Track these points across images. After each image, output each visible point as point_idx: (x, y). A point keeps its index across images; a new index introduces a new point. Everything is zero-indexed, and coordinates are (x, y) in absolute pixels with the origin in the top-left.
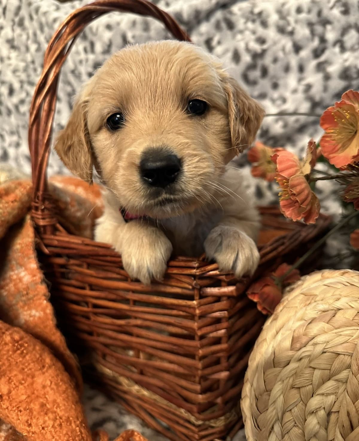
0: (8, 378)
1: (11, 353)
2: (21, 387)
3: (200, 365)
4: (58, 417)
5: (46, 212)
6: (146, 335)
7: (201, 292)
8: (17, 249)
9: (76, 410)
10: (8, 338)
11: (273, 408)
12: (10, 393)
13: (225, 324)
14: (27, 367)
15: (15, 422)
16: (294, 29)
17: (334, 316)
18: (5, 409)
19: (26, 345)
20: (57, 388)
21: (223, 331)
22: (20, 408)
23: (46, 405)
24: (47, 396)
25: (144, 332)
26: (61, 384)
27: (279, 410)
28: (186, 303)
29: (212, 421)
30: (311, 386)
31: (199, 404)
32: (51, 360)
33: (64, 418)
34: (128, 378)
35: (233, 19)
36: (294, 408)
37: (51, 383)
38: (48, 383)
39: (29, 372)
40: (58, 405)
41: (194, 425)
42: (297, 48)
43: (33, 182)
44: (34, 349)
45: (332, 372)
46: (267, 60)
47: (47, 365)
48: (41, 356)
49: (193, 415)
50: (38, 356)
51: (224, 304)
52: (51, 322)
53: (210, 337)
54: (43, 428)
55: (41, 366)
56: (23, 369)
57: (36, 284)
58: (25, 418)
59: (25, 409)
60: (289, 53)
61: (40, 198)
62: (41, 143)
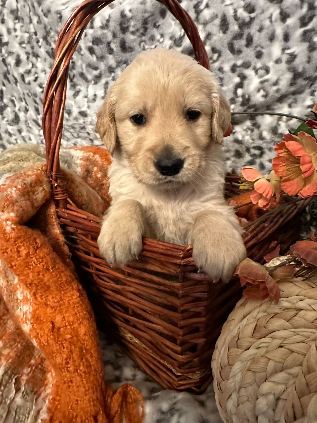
3: (181, 332)
5: (59, 189)
7: (185, 276)
21: (202, 308)
28: (171, 284)
30: (265, 373)
36: (248, 386)
42: (284, 16)
45: (285, 365)
46: (253, 30)
51: (204, 287)
53: (191, 311)
60: (275, 21)
61: (53, 177)
62: (54, 130)
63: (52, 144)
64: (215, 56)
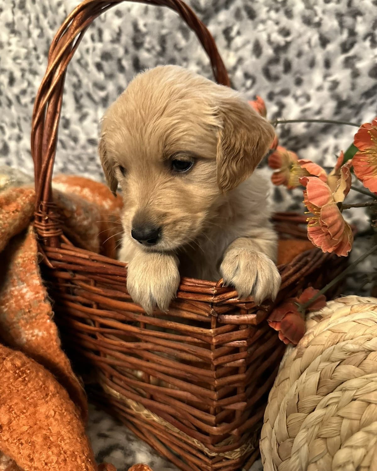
0: (8, 407)
1: (11, 380)
2: (23, 416)
3: (215, 396)
4: (62, 452)
5: (51, 223)
6: (158, 360)
7: (219, 320)
8: (19, 263)
9: (81, 443)
10: (8, 365)
11: (296, 457)
12: (11, 423)
13: (243, 354)
14: (29, 395)
15: (16, 456)
16: (321, 19)
17: (365, 359)
18: (5, 441)
19: (28, 372)
20: (62, 419)
21: (241, 361)
22: (21, 441)
23: (49, 438)
24: (50, 428)
25: (155, 357)
26: (65, 414)
27: (303, 460)
28: (202, 331)
29: (227, 453)
30: (338, 437)
31: (214, 436)
32: (55, 387)
33: (68, 452)
34: (137, 402)
35: (255, 7)
36: (319, 460)
37: (55, 414)
38: (52, 413)
39: (31, 401)
40: (63, 437)
41: (207, 456)
42: (324, 42)
43: (36, 190)
44: (37, 375)
45: (362, 422)
46: (291, 54)
47: (50, 394)
48: (44, 384)
49: (206, 447)
50: (41, 383)
51: (242, 332)
52: (55, 343)
53: (227, 367)
54: (46, 464)
55: (45, 395)
56: (25, 398)
57: (40, 301)
58: (26, 452)
59: (27, 442)
60: (315, 46)
61: (44, 208)
62: (45, 148)
63: (44, 166)
64: (249, 83)
